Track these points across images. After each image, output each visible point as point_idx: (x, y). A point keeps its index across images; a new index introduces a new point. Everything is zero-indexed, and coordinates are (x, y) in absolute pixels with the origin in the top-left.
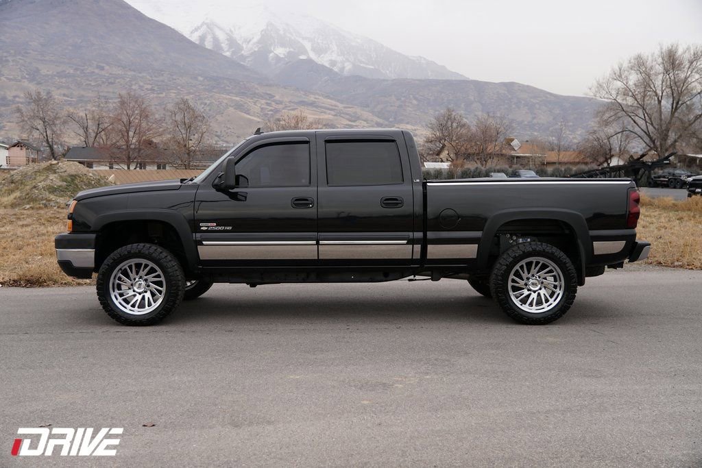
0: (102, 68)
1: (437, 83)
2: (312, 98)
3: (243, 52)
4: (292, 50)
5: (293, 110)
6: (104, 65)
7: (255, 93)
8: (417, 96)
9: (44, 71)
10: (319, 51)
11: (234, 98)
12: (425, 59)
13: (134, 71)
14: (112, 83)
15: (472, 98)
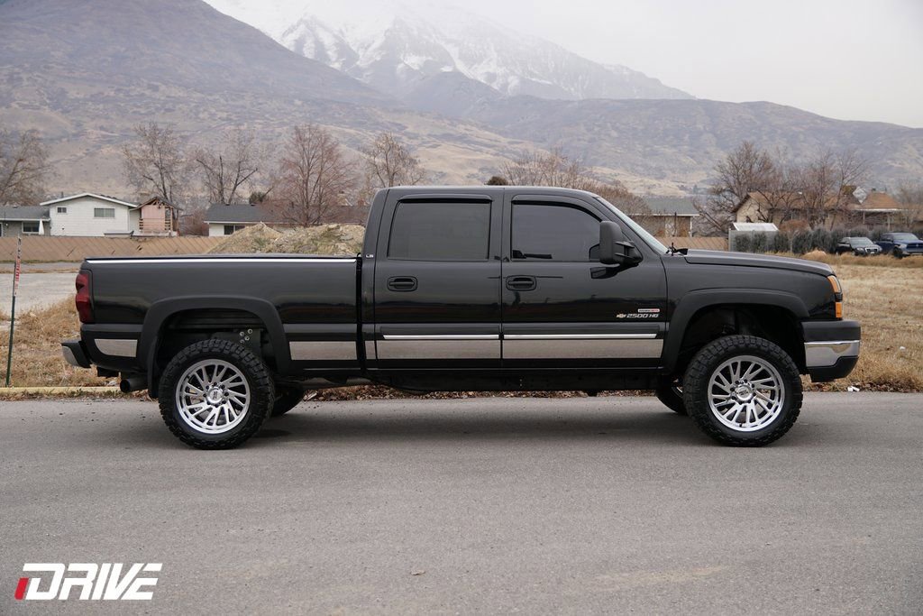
0: (156, 89)
1: (647, 104)
2: (461, 129)
3: (358, 63)
4: (430, 58)
5: (435, 147)
6: (159, 84)
7: (378, 124)
8: (618, 124)
9: (72, 94)
10: (471, 60)
11: (347, 130)
12: (627, 69)
13: (202, 92)
14: (168, 110)
15: (700, 126)
